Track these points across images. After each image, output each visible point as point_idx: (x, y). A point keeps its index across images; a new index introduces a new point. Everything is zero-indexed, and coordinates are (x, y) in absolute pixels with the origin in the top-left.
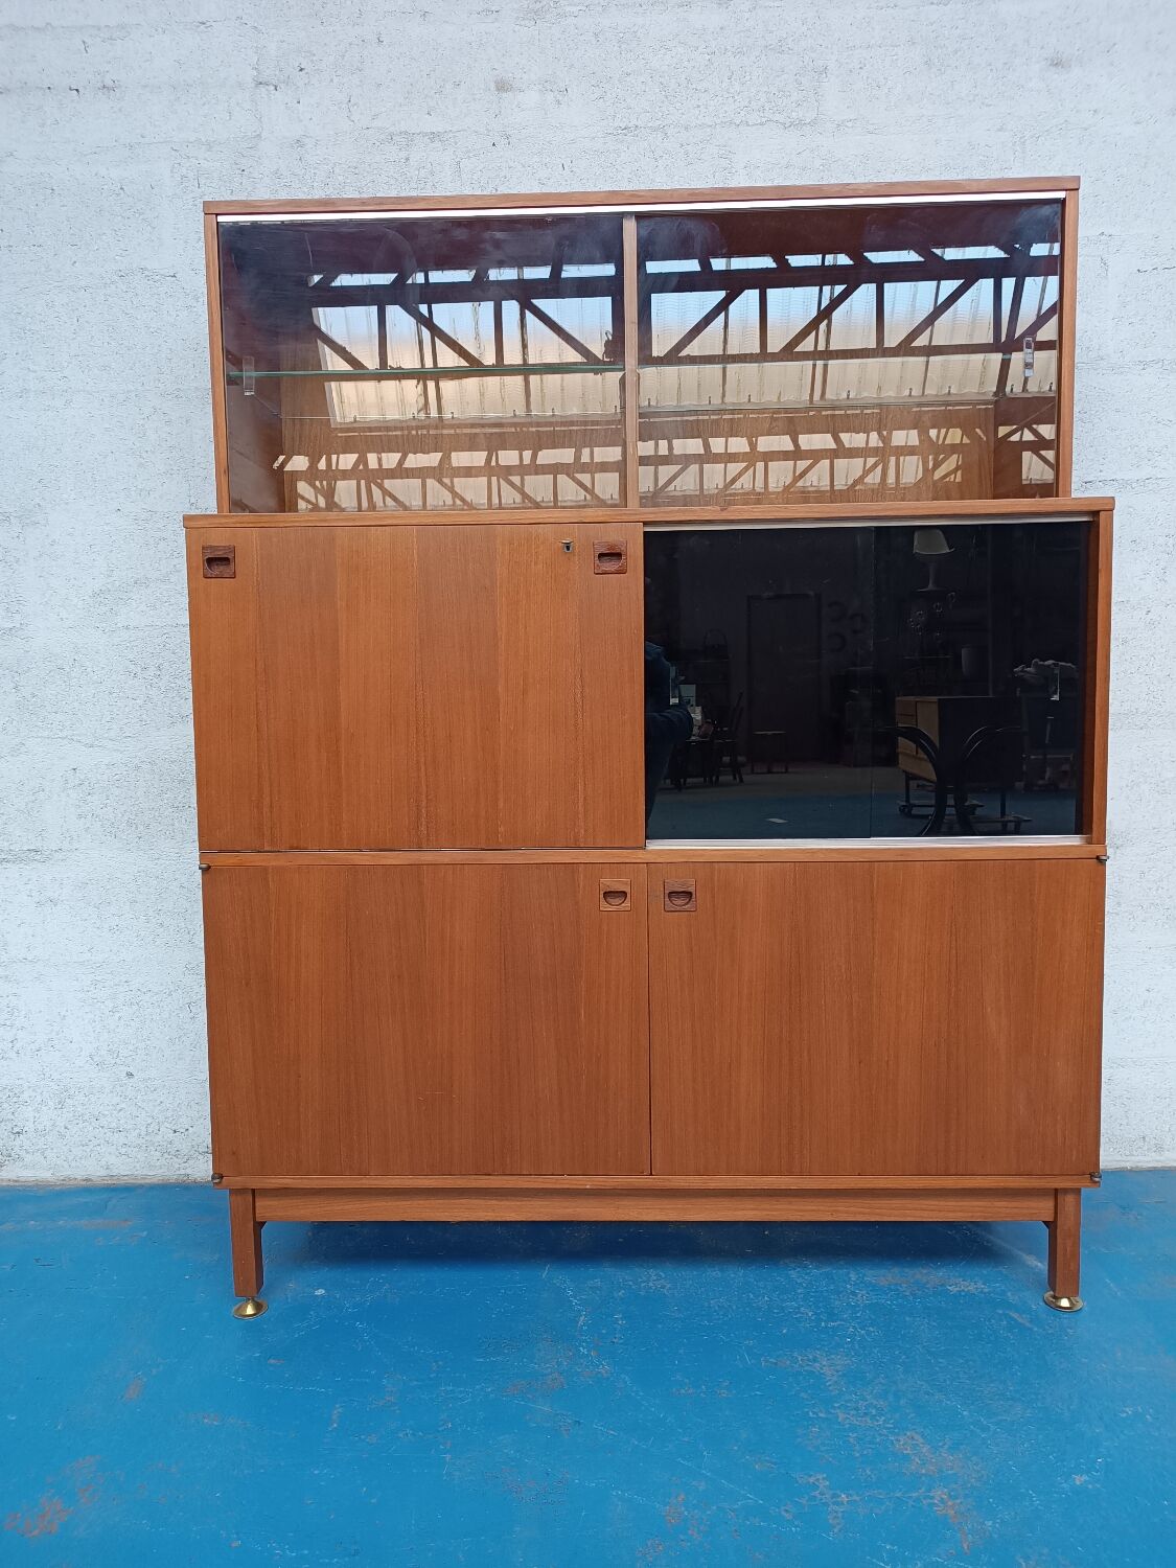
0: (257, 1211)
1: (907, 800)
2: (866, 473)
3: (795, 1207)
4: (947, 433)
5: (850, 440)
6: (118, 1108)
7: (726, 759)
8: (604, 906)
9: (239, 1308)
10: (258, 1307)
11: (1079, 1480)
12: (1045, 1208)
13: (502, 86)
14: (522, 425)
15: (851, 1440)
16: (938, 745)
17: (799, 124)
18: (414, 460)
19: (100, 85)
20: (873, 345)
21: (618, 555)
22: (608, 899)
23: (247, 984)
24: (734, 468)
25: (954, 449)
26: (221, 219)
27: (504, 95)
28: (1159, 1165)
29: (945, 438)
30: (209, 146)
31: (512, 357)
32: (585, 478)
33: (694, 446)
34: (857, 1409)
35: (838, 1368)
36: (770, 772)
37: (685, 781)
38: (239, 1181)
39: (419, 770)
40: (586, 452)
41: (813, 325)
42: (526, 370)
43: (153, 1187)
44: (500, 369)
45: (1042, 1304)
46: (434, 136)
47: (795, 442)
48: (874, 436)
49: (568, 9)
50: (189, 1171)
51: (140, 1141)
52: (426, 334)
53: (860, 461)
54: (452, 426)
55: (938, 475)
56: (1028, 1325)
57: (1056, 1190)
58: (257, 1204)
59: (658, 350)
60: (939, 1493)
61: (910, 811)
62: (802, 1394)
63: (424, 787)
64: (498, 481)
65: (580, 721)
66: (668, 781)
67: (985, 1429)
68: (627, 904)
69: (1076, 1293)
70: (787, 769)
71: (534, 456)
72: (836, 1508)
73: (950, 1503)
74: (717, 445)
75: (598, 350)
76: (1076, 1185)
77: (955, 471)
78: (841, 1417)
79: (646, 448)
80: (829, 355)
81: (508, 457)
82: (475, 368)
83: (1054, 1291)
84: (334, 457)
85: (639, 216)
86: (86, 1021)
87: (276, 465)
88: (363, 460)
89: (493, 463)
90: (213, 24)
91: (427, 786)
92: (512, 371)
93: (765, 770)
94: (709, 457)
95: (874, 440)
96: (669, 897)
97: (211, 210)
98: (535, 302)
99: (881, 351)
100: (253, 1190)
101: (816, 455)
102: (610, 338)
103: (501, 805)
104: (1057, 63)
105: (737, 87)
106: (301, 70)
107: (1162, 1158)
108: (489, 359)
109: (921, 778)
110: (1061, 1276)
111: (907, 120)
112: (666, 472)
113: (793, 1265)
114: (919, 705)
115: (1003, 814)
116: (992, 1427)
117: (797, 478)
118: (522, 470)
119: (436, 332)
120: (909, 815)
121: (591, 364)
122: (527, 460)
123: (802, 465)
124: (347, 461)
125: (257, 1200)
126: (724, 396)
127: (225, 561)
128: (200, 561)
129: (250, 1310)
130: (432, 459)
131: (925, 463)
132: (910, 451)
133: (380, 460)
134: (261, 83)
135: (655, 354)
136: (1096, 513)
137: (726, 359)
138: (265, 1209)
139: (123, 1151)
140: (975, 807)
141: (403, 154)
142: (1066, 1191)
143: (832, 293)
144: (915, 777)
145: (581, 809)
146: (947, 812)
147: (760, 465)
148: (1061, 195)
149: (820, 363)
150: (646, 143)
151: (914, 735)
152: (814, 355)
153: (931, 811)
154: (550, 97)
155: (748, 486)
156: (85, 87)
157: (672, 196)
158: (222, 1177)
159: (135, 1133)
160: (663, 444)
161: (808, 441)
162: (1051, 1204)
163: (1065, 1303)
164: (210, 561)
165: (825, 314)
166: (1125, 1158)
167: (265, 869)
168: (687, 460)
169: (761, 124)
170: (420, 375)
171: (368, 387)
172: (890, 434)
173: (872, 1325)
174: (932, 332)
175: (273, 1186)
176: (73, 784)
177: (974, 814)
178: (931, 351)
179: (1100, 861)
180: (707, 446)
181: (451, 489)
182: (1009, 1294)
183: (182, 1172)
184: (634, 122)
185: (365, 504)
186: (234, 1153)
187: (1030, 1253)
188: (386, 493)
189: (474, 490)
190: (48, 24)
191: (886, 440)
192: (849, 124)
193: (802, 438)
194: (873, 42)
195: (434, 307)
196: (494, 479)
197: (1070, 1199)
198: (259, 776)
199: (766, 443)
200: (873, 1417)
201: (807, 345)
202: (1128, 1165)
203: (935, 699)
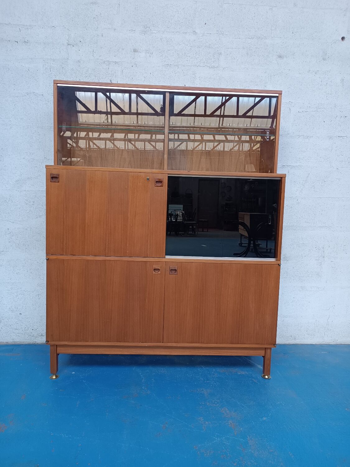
0: (57, 351)
1: (241, 242)
2: (234, 147)
3: (200, 352)
4: (257, 137)
5: (230, 138)
6: (17, 323)
7: (191, 227)
8: (154, 273)
9: (51, 377)
10: (56, 377)
11: (264, 419)
12: (262, 353)
13: (135, 51)
14: (135, 126)
15: (210, 409)
16: (249, 228)
17: (214, 67)
18: (103, 135)
19: (24, 41)
20: (236, 114)
21: (161, 182)
22: (155, 271)
23: (58, 290)
24: (196, 144)
25: (258, 142)
26: (58, 85)
27: (136, 53)
28: (295, 343)
29: (256, 139)
30: (54, 60)
31: (134, 110)
32: (153, 144)
33: (185, 137)
34: (212, 402)
35: (208, 392)
36: (203, 231)
37: (179, 233)
38: (53, 343)
39: (106, 235)
40: (154, 136)
41: (220, 107)
42: (137, 114)
43: (26, 345)
44: (130, 113)
45: (261, 377)
46: (116, 63)
47: (214, 137)
48: (236, 137)
49: (153, 31)
50: (36, 341)
51: (22, 332)
52: (108, 101)
53: (232, 144)
54: (115, 125)
55: (254, 148)
56: (257, 382)
57: (265, 348)
58: (57, 349)
59: (176, 111)
60: (230, 422)
61: (241, 245)
62: (198, 399)
63: (107, 240)
64: (128, 143)
65: (149, 224)
66: (174, 233)
67: (243, 407)
68: (160, 272)
69: (269, 374)
70: (208, 230)
71: (139, 136)
72: (205, 425)
73: (233, 424)
74: (192, 137)
75: (159, 110)
76: (271, 347)
77: (258, 148)
78: (208, 404)
79: (172, 136)
80: (224, 116)
81: (131, 136)
82: (123, 113)
83: (264, 374)
84: (79, 133)
85: (170, 92)
86: (9, 299)
87: (61, 134)
88: (88, 134)
89: (126, 137)
90: (56, 27)
91: (108, 240)
92: (134, 114)
93: (202, 231)
94: (189, 140)
95: (237, 138)
96: (171, 271)
97: (55, 82)
98: (141, 95)
99: (237, 116)
100: (57, 345)
101: (220, 141)
102: (162, 106)
103: (128, 245)
104: (280, 57)
105: (198, 56)
106: (80, 42)
107: (296, 341)
108: (127, 110)
109: (245, 236)
110: (266, 370)
111: (242, 68)
112: (177, 143)
113: (199, 367)
114: (245, 215)
115: (267, 247)
116: (245, 407)
117: (214, 147)
118: (135, 140)
119: (112, 101)
120: (241, 246)
121: (156, 114)
122: (137, 137)
123: (216, 144)
124: (83, 134)
125: (57, 348)
126: (194, 123)
127: (56, 178)
128: (49, 178)
129: (54, 377)
130: (108, 135)
131: (251, 145)
132: (246, 142)
133: (93, 135)
134: (69, 44)
135: (175, 112)
136: (282, 178)
137: (195, 115)
138: (60, 350)
139: (18, 335)
140: (259, 244)
141: (107, 67)
142: (268, 348)
143: (226, 99)
144: (243, 236)
145: (149, 247)
146: (251, 246)
147: (204, 143)
148: (277, 95)
149: (221, 119)
150: (173, 69)
151: (243, 224)
152: (219, 116)
153: (247, 245)
154: (148, 55)
155: (200, 148)
156: (19, 41)
157: (179, 88)
158: (48, 342)
159: (21, 330)
160: (176, 135)
161: (218, 137)
162: (264, 352)
163: (267, 377)
164: (52, 178)
165: (223, 104)
166: (286, 341)
167: (64, 260)
168: (183, 141)
169: (204, 66)
170: (106, 113)
171: (91, 115)
172: (241, 137)
173: (217, 382)
174: (253, 110)
175: (63, 344)
176: (8, 233)
177: (259, 246)
178: (252, 117)
179: (279, 265)
180: (189, 137)
181: (113, 144)
182: (253, 375)
183: (34, 341)
184: (170, 63)
185: (88, 146)
186: (52, 335)
187: (259, 365)
188: (94, 144)
189: (121, 145)
190: (10, 23)
191: (240, 139)
192: (227, 68)
193: (216, 136)
194: (233, 47)
195: (111, 94)
196: (126, 142)
197: (269, 350)
198: (63, 235)
199: (206, 137)
200: (216, 404)
201: (218, 113)
202: (287, 343)
203: (249, 214)
